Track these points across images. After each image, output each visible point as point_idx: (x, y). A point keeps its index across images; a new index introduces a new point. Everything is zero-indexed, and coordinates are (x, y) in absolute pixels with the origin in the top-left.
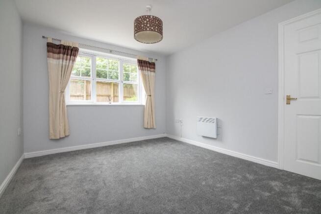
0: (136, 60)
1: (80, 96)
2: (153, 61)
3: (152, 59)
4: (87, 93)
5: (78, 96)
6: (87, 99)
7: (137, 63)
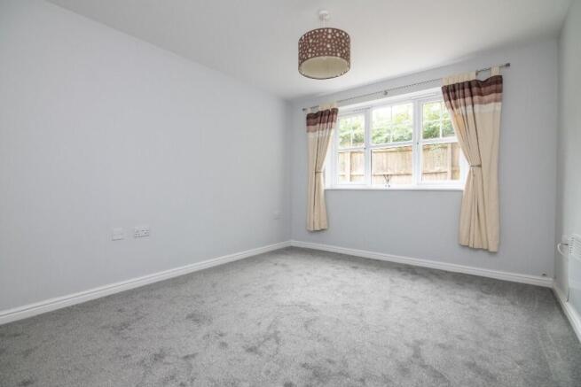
0: (439, 89)
1: (441, 173)
2: (495, 72)
3: (490, 69)
4: (452, 166)
5: (436, 173)
6: (452, 178)
7: (442, 95)
